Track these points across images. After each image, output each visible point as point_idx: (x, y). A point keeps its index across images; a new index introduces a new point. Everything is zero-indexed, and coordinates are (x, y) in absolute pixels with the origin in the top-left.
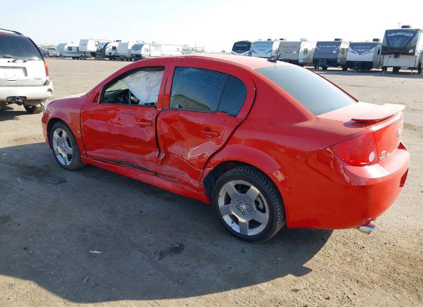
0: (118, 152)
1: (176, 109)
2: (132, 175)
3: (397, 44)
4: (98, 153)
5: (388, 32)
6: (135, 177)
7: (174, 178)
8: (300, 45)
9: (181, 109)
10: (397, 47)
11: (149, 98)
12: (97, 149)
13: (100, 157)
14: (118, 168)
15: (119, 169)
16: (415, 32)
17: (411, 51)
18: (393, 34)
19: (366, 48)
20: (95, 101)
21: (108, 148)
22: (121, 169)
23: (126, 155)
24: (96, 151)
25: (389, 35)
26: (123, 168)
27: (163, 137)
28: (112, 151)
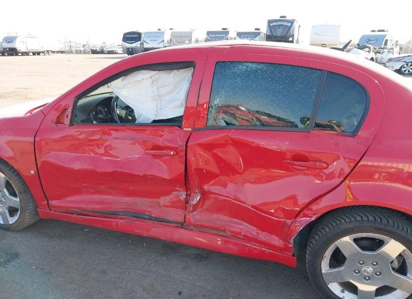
0: (108, 197)
1: (222, 129)
2: (137, 231)
3: (279, 33)
4: (72, 201)
5: (270, 22)
6: (145, 234)
7: (224, 230)
8: (191, 35)
9: (230, 127)
10: (279, 35)
11: (159, 111)
12: (68, 196)
13: (78, 208)
14: (111, 222)
15: (114, 224)
16: (292, 22)
17: (291, 39)
18: (275, 24)
19: (251, 37)
20: (59, 121)
21: (88, 193)
22: (117, 223)
23: (126, 201)
24: (68, 199)
25: (271, 24)
26: (120, 221)
27: (199, 171)
28: (97, 197)
